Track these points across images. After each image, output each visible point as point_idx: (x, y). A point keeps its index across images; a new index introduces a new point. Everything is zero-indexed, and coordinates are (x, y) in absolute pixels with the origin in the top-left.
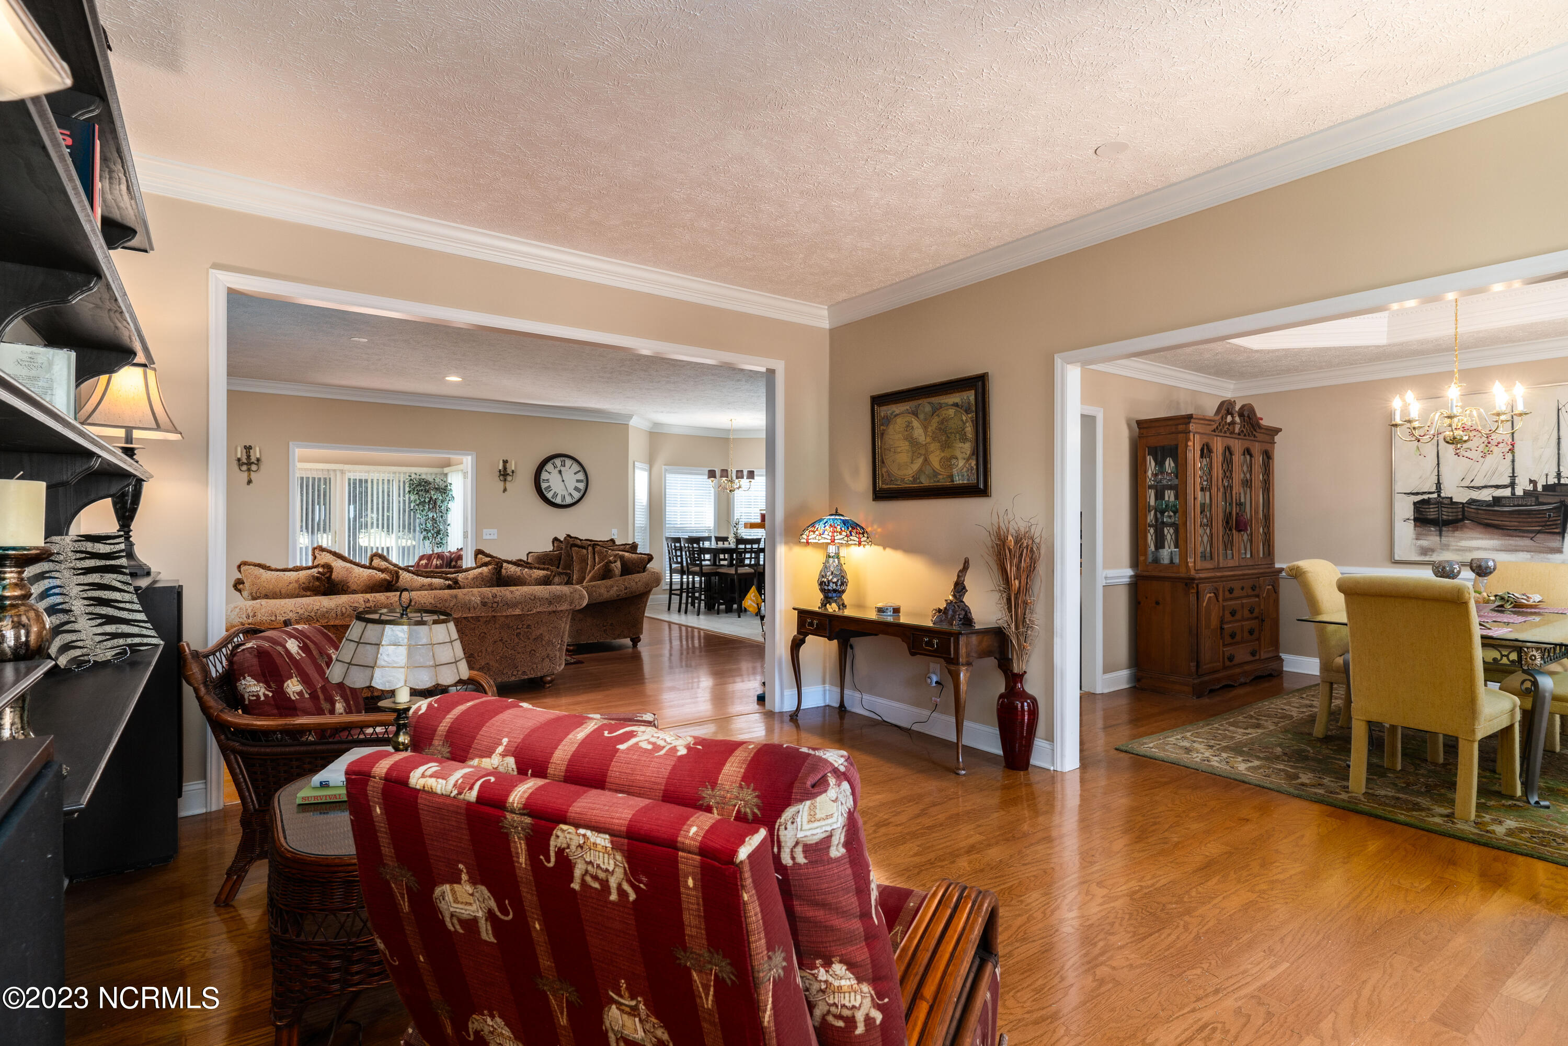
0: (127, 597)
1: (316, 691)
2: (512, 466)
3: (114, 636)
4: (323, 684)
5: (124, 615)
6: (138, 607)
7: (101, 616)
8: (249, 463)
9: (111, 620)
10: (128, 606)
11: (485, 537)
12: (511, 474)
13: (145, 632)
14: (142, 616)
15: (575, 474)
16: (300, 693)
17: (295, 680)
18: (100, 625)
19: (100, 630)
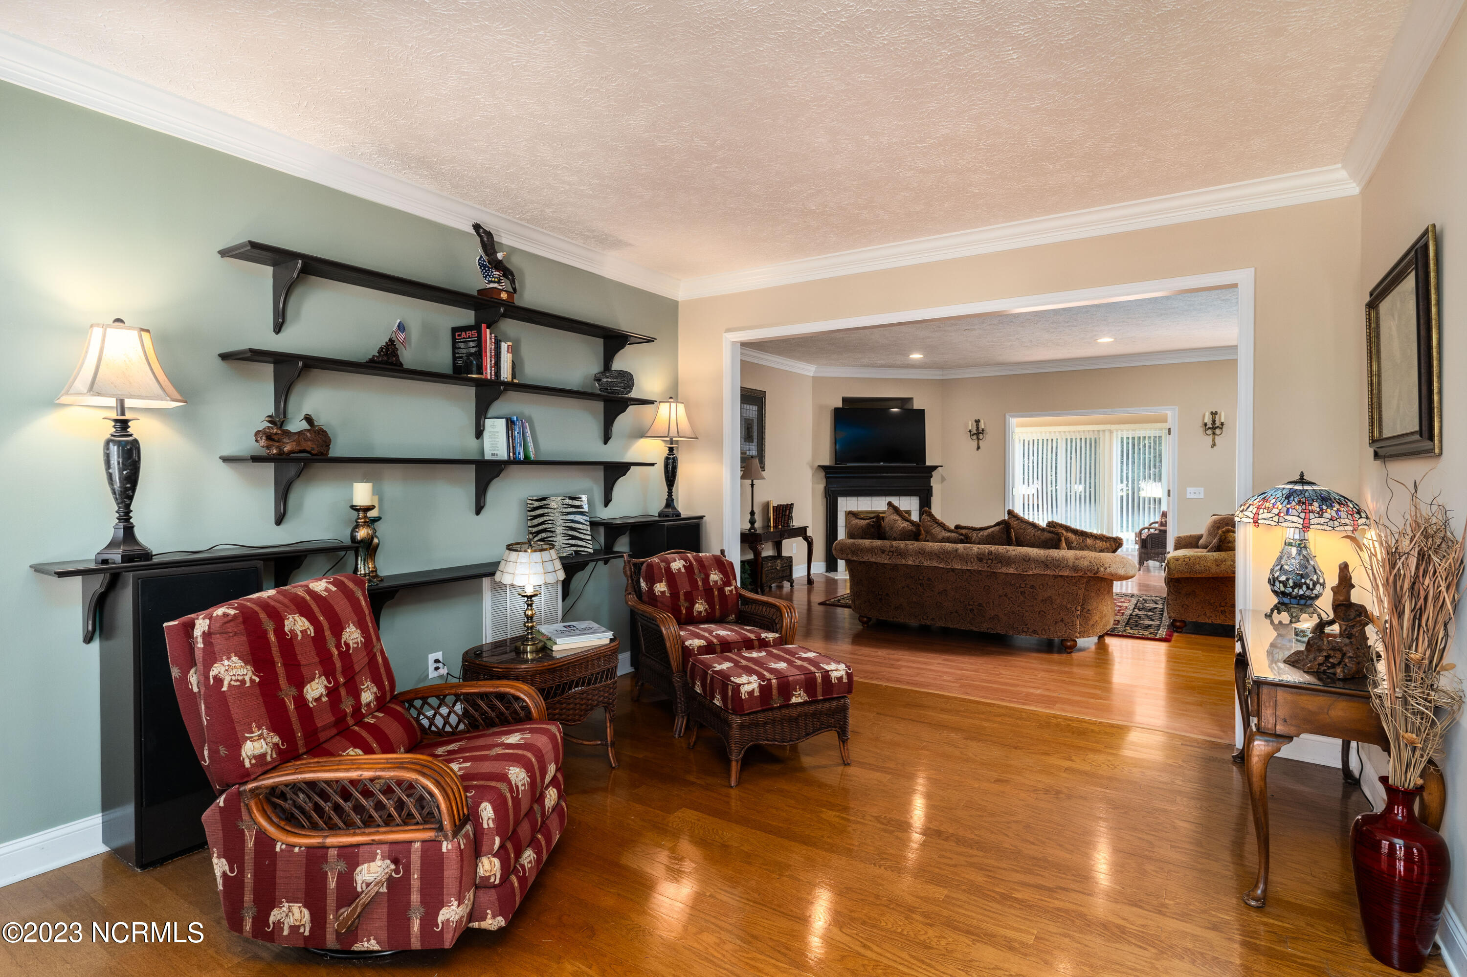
0: (585, 527)
1: (678, 593)
2: (1222, 418)
3: (572, 545)
4: (689, 589)
5: (582, 536)
6: (589, 533)
7: (569, 535)
8: (978, 434)
9: (574, 538)
10: (584, 532)
11: (1189, 496)
12: (1220, 426)
13: (588, 545)
14: (589, 538)
16: (663, 593)
17: (664, 583)
18: (568, 539)
19: (567, 542)
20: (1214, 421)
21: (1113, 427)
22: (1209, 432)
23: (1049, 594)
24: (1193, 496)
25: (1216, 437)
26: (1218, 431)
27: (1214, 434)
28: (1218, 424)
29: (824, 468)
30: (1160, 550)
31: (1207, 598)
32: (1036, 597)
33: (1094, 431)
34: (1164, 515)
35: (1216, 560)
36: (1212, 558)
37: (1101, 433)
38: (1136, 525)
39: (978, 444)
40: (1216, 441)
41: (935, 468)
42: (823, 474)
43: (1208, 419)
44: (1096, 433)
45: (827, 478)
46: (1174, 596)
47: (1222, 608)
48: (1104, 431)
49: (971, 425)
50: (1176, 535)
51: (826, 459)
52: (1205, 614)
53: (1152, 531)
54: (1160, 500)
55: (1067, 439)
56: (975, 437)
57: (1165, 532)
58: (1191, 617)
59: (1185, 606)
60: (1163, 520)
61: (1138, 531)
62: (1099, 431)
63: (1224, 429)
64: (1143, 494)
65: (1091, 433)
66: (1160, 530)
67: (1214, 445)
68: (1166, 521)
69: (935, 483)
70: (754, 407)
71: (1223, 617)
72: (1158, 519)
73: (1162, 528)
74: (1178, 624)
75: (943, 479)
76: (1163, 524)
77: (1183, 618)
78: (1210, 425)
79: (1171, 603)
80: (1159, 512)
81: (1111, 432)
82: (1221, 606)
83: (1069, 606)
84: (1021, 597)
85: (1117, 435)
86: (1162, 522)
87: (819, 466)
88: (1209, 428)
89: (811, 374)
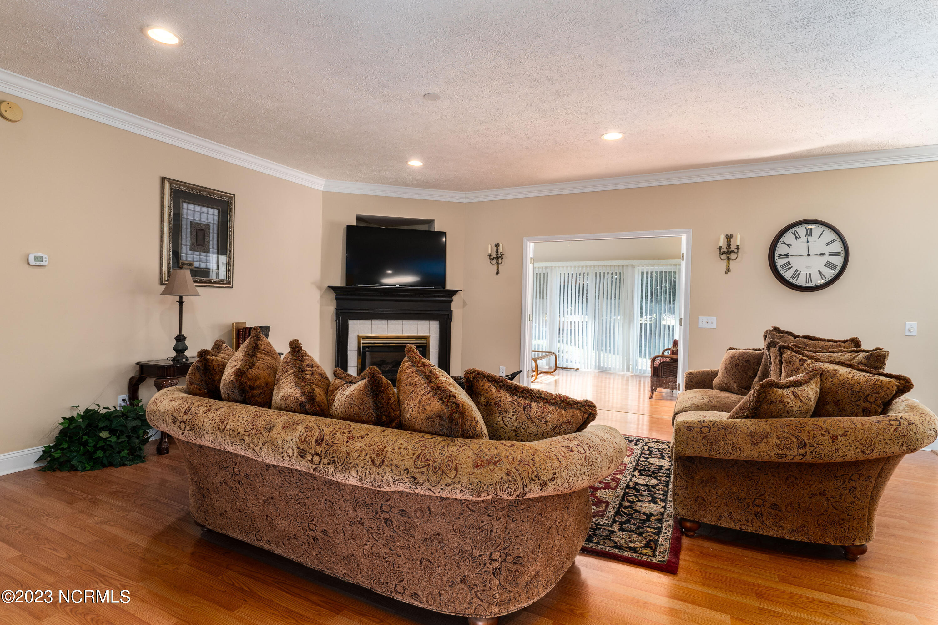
2: (737, 241)
8: (497, 258)
11: (701, 325)
12: (736, 250)
15: (827, 244)
20: (729, 245)
21: (635, 262)
22: (724, 256)
23: (436, 529)
24: (705, 325)
25: (731, 262)
26: (733, 256)
27: (728, 259)
28: (733, 248)
29: (334, 289)
30: (671, 379)
31: (734, 490)
32: (412, 532)
33: (619, 266)
34: (676, 343)
35: (751, 435)
36: (744, 430)
37: (625, 267)
38: (652, 351)
39: (498, 269)
40: (731, 267)
41: (455, 292)
42: (333, 295)
43: (722, 242)
44: (621, 268)
45: (337, 299)
46: (683, 482)
47: (757, 509)
48: (627, 266)
49: (490, 249)
50: (688, 371)
51: (338, 280)
52: (730, 515)
53: (665, 360)
54: (673, 326)
55: (596, 273)
56: (494, 262)
57: (676, 360)
58: (709, 519)
59: (700, 500)
60: (675, 349)
61: (653, 356)
62: (623, 266)
63: (739, 254)
64: (663, 323)
65: (617, 268)
66: (672, 359)
67: (728, 271)
68: (677, 350)
69: (456, 306)
70: (211, 211)
71: (757, 523)
72: (671, 346)
73: (674, 357)
74: (688, 524)
75: (464, 304)
76: (675, 353)
77: (697, 517)
78: (724, 250)
79: (679, 492)
80: (673, 340)
81: (633, 266)
82: (754, 505)
83: (476, 553)
84: (386, 529)
85: (638, 270)
86: (673, 351)
87: (329, 287)
88: (724, 253)
89: (321, 189)
